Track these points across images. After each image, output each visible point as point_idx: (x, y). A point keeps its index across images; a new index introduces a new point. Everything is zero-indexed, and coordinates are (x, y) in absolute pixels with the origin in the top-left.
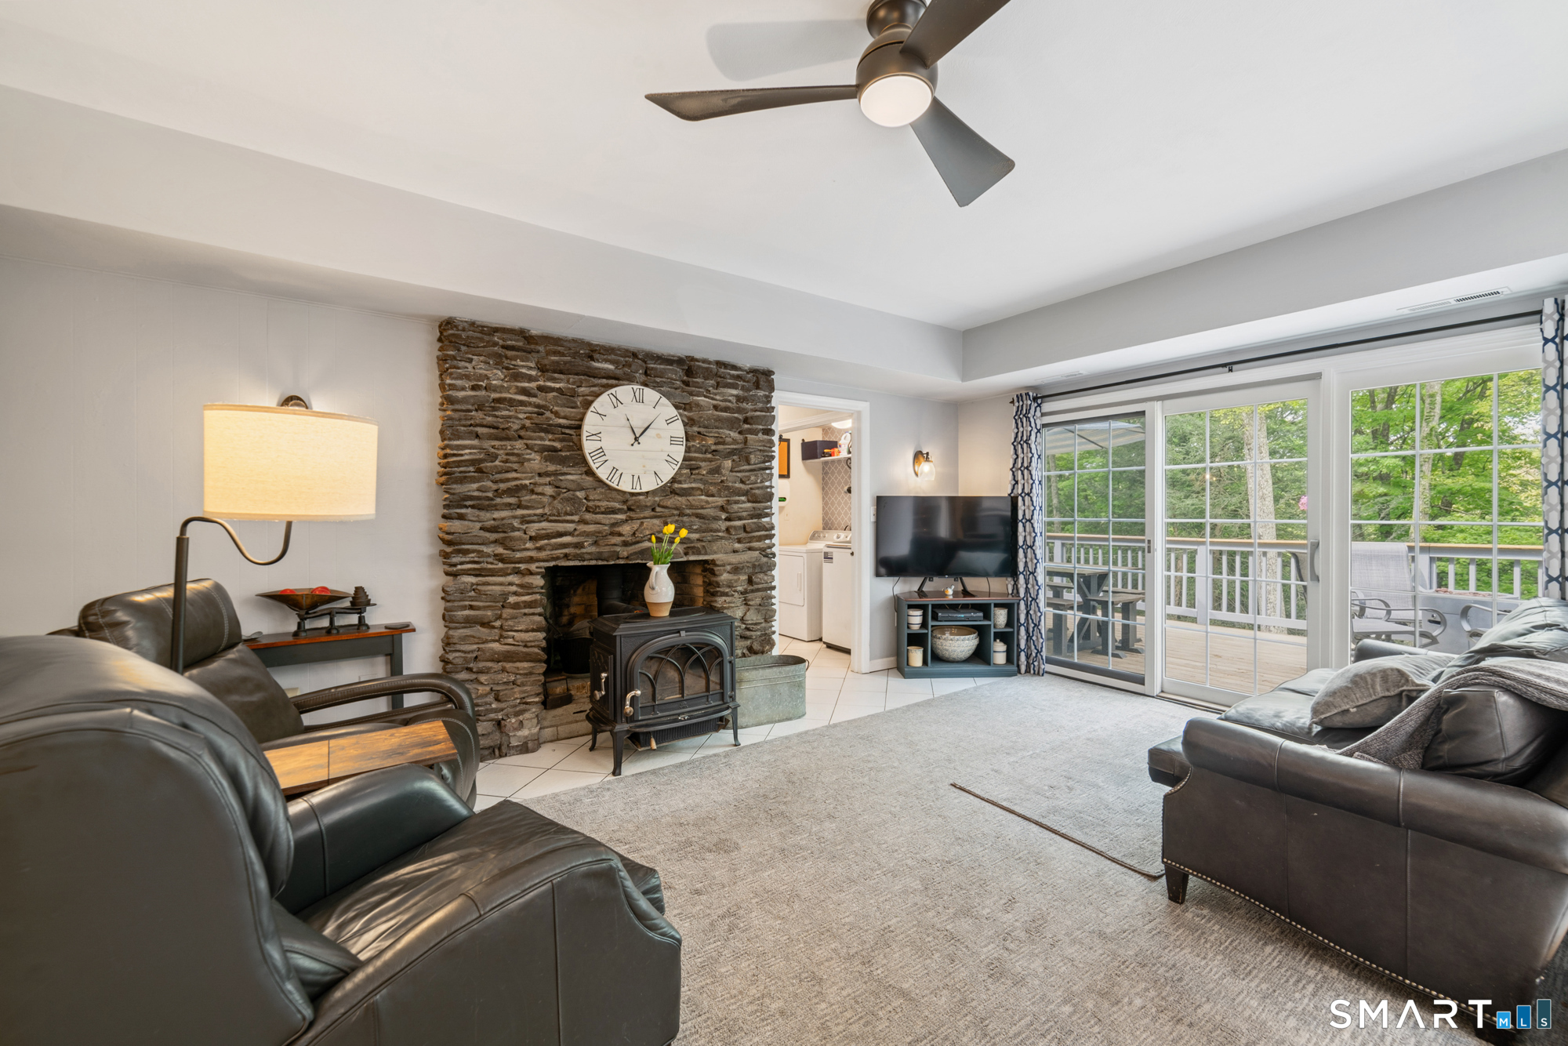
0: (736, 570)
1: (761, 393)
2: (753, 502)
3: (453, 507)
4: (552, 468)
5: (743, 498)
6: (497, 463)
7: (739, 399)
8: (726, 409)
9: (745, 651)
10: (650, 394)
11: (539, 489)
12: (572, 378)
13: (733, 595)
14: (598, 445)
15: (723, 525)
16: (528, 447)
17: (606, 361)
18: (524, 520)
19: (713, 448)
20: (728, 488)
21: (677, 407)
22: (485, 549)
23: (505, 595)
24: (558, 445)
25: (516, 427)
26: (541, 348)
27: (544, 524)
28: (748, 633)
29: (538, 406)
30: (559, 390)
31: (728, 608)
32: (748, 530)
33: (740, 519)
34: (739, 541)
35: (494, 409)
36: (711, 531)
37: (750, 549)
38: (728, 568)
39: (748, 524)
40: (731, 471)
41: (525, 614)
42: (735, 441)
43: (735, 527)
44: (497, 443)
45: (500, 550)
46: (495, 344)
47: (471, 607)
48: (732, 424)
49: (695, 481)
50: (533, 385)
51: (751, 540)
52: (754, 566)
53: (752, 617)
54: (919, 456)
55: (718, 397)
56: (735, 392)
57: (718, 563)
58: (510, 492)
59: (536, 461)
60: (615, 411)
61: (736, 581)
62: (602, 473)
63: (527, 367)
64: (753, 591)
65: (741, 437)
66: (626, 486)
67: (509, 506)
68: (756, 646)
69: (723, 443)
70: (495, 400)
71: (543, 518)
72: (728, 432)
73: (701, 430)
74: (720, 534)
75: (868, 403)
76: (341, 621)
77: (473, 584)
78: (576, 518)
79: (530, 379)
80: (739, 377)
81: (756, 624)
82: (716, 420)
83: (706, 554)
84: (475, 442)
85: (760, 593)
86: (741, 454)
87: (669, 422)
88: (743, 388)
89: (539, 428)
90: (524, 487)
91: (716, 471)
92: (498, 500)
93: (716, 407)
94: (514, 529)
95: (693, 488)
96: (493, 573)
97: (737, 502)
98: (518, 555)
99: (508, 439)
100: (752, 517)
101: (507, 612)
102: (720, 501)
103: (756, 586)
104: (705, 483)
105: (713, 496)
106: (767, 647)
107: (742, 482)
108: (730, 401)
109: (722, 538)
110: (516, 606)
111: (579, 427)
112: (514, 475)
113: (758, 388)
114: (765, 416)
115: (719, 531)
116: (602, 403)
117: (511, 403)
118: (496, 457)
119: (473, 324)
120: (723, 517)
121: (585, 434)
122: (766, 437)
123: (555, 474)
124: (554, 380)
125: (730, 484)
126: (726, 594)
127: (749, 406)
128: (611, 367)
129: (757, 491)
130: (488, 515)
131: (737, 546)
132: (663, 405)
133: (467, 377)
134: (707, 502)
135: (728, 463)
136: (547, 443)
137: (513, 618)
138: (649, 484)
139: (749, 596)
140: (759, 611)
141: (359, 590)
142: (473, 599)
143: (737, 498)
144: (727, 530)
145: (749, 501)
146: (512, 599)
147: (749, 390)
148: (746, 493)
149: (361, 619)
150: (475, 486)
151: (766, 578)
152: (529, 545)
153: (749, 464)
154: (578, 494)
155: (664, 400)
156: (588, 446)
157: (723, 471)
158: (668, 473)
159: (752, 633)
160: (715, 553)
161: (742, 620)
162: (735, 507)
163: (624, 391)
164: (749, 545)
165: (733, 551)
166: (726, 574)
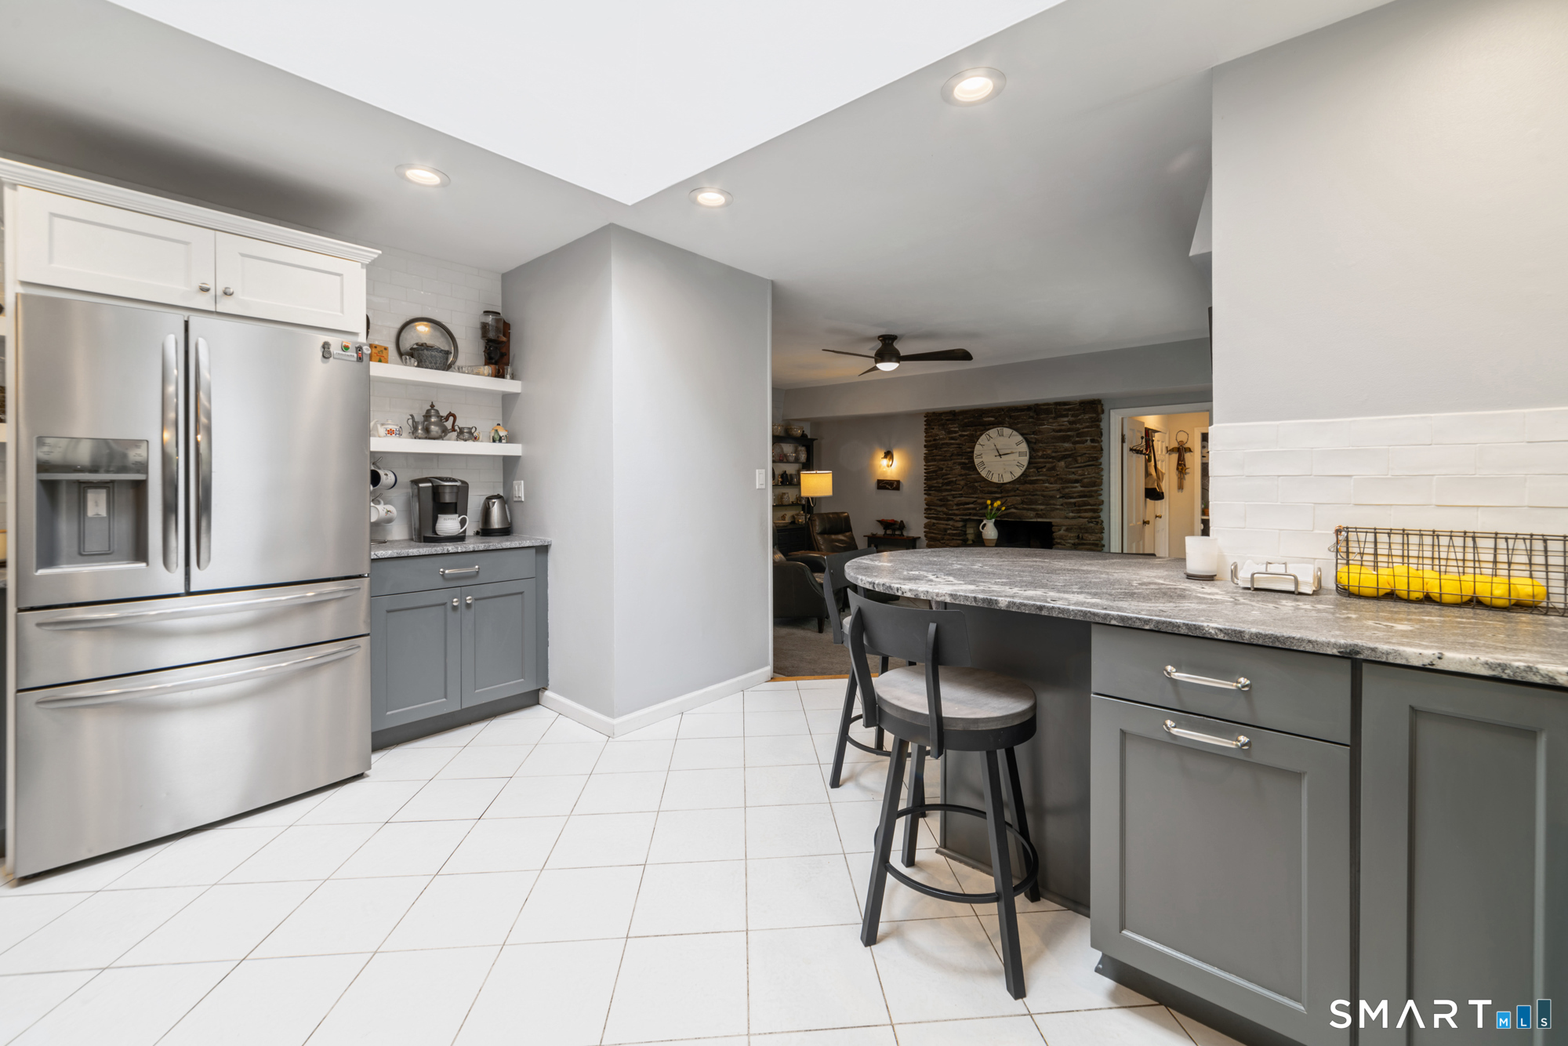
0: (1068, 529)
1: (1091, 416)
2: (1085, 487)
3: (929, 489)
4: (963, 472)
5: (1075, 485)
6: (944, 471)
7: (1070, 423)
8: (1060, 431)
10: (1007, 431)
11: (958, 482)
12: (972, 429)
13: (1065, 545)
14: (981, 460)
15: (1059, 501)
16: (954, 463)
17: (989, 417)
18: (954, 497)
20: (1062, 479)
21: (1022, 434)
22: (939, 509)
23: (946, 530)
24: (967, 461)
25: (948, 455)
26: (961, 417)
27: (963, 498)
29: (958, 444)
30: (967, 435)
32: (1077, 505)
33: (1071, 498)
34: (1071, 512)
35: (941, 448)
36: (1051, 504)
37: (1080, 517)
38: (1064, 528)
39: (1079, 501)
40: (1067, 467)
41: (953, 539)
42: (1066, 450)
44: (942, 463)
45: (945, 510)
46: (942, 420)
47: (933, 533)
48: (1065, 439)
49: (1039, 476)
50: (957, 435)
51: (1080, 511)
52: (1081, 529)
56: (1066, 419)
57: (1053, 524)
58: (948, 484)
59: (958, 469)
60: (989, 443)
61: (1066, 536)
62: (984, 474)
63: (954, 427)
66: (995, 480)
67: (946, 490)
69: (1058, 452)
70: (943, 444)
71: (961, 496)
73: (1044, 445)
76: (897, 533)
77: (934, 523)
78: (975, 496)
79: (955, 432)
80: (1069, 410)
83: (1046, 518)
84: (935, 463)
86: (1072, 457)
87: (1017, 444)
88: (1073, 416)
89: (958, 455)
90: (952, 481)
91: (1053, 468)
92: (945, 487)
93: (1054, 430)
94: (948, 501)
95: (1037, 480)
96: (940, 519)
97: (1067, 487)
98: (950, 512)
99: (946, 461)
100: (1080, 497)
101: (947, 537)
102: (1058, 486)
104: (1045, 475)
105: (1051, 484)
107: (1074, 473)
108: (1064, 425)
109: (1057, 509)
110: (949, 534)
111: (973, 452)
112: (949, 476)
113: (1089, 413)
114: (1088, 431)
116: (983, 439)
117: (947, 444)
118: (942, 469)
119: (934, 413)
120: (1058, 497)
121: (975, 455)
122: (1093, 444)
123: (966, 475)
124: (964, 431)
127: (1078, 426)
128: (993, 419)
129: (1086, 480)
130: (940, 494)
131: (1071, 514)
132: (1014, 435)
133: (931, 436)
134: (1047, 487)
135: (1062, 464)
136: (963, 461)
137: (948, 540)
138: (1007, 478)
141: (902, 521)
142: (934, 529)
143: (1070, 485)
144: (1062, 504)
145: (1082, 487)
146: (948, 532)
147: (1078, 415)
148: (1077, 481)
149: (902, 533)
150: (935, 481)
152: (955, 507)
153: (1078, 463)
154: (976, 484)
155: (1015, 433)
156: (977, 461)
157: (1058, 469)
158: (1018, 472)
160: (1053, 518)
162: (1067, 490)
163: (993, 432)
164: (1079, 515)
165: (1067, 518)
166: (1062, 532)
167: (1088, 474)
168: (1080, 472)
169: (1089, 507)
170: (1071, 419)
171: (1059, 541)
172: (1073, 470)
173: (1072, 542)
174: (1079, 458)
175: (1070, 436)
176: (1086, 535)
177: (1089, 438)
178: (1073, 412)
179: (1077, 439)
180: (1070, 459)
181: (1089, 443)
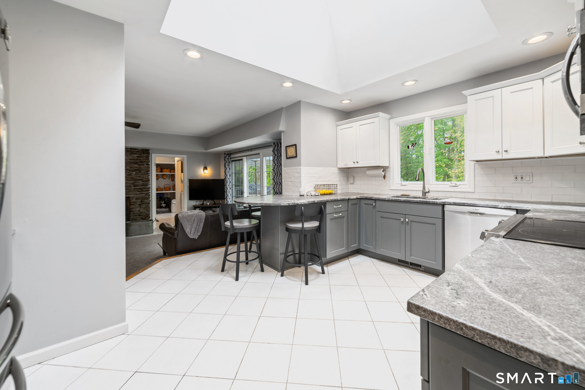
0: (137, 199)
1: (145, 155)
2: (143, 182)
5: (140, 181)
7: (137, 157)
8: (133, 160)
9: (141, 219)
13: (136, 205)
15: (133, 188)
19: (130, 169)
20: (134, 179)
28: (141, 214)
31: (134, 208)
32: (141, 189)
33: (138, 186)
34: (138, 192)
36: (129, 189)
37: (142, 194)
38: (135, 198)
39: (141, 188)
40: (135, 174)
42: (136, 167)
43: (136, 188)
48: (135, 163)
51: (142, 191)
52: (143, 198)
53: (142, 210)
54: (205, 168)
55: (130, 157)
56: (136, 155)
61: (136, 201)
64: (142, 204)
65: (139, 166)
68: (144, 217)
69: (132, 168)
72: (134, 165)
74: (132, 190)
75: (186, 156)
80: (137, 152)
81: (143, 212)
82: (129, 162)
85: (145, 205)
86: (139, 170)
88: (139, 154)
91: (130, 175)
93: (130, 159)
100: (142, 186)
102: (132, 182)
103: (143, 203)
106: (147, 218)
107: (139, 177)
108: (135, 158)
109: (132, 191)
113: (144, 154)
114: (146, 161)
115: (131, 189)
120: (132, 186)
122: (147, 166)
125: (135, 178)
126: (133, 205)
127: (141, 158)
129: (144, 179)
131: (138, 193)
135: (134, 173)
139: (142, 205)
140: (144, 209)
143: (138, 181)
144: (134, 189)
145: (142, 182)
147: (141, 154)
148: (140, 180)
151: (147, 201)
153: (141, 173)
157: (132, 175)
159: (142, 214)
160: (130, 195)
161: (139, 211)
162: (136, 183)
164: (141, 193)
165: (137, 194)
166: (134, 200)
167: (145, 177)
168: (142, 176)
169: (146, 189)
170: (138, 155)
171: (133, 204)
172: (138, 175)
173: (139, 203)
174: (142, 171)
175: (138, 162)
176: (145, 200)
177: (145, 163)
178: (139, 153)
179: (140, 163)
180: (137, 171)
181: (145, 165)
